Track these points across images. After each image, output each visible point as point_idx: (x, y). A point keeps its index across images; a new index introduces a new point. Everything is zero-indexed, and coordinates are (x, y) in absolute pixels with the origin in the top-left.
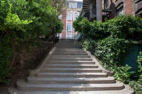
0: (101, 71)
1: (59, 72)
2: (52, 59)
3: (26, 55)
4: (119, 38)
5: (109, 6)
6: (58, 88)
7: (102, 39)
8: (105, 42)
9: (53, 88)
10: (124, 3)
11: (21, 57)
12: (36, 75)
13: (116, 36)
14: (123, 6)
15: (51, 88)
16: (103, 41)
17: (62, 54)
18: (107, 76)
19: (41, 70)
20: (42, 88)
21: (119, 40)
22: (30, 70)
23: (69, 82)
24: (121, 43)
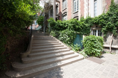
0: (66, 48)
1: (44, 52)
2: (35, 43)
3: (12, 41)
4: (72, 30)
5: (59, 13)
6: (50, 62)
7: (62, 30)
8: (64, 32)
9: (47, 63)
10: (67, 12)
11: (8, 43)
12: (28, 56)
13: (70, 29)
14: (66, 14)
15: (45, 63)
16: (63, 32)
17: (40, 39)
18: (69, 51)
19: (31, 52)
20: (39, 65)
21: (73, 31)
22: (21, 53)
23: (54, 57)
24: (73, 33)
